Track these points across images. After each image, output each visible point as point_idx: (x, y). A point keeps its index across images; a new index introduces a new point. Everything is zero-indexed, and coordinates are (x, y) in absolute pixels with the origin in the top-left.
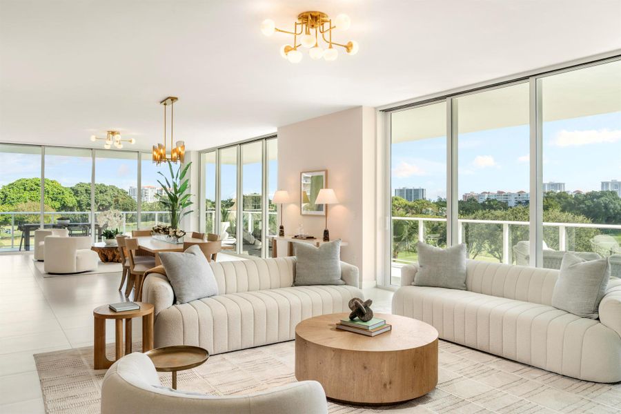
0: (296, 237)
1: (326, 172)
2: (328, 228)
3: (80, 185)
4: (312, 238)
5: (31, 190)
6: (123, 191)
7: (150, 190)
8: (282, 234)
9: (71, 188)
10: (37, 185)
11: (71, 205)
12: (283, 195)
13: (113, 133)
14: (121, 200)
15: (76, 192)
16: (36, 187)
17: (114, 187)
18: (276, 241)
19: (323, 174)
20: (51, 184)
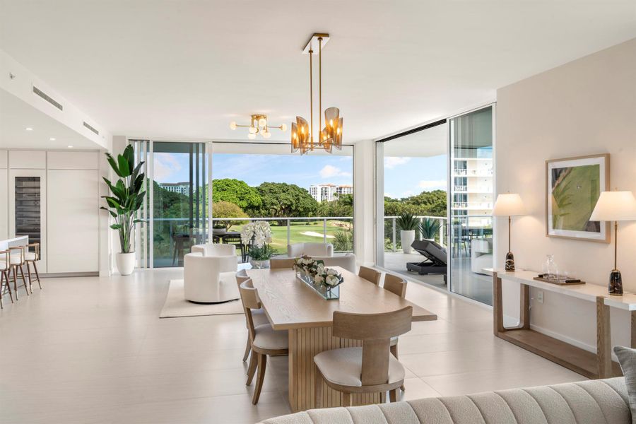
0: (541, 276)
1: (608, 157)
2: (619, 269)
3: (265, 184)
4: (578, 282)
5: (223, 190)
6: (303, 189)
7: (329, 189)
8: (510, 267)
9: (256, 188)
10: (227, 185)
11: (257, 205)
12: (511, 201)
13: (258, 117)
14: (301, 198)
15: (260, 191)
16: (226, 187)
17: (295, 186)
18: (500, 279)
19: (601, 161)
20: (239, 184)
